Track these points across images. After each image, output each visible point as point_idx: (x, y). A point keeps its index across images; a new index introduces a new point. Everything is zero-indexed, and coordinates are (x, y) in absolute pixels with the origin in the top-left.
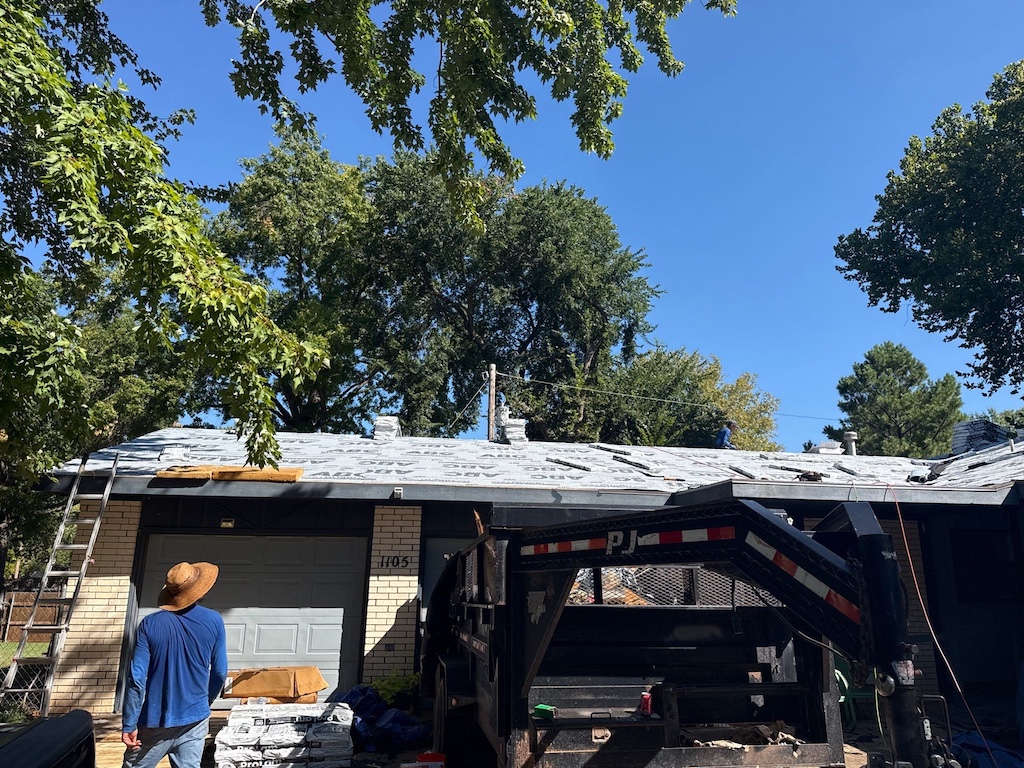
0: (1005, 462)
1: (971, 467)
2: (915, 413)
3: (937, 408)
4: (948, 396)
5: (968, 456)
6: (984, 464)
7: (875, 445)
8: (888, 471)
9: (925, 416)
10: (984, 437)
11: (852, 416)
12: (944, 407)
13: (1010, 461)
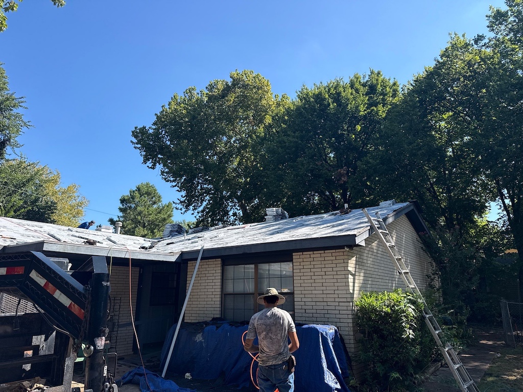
0: (181, 243)
1: (168, 244)
2: (153, 217)
3: (163, 217)
4: (168, 211)
5: (168, 239)
6: (173, 243)
7: (132, 230)
8: (132, 243)
9: (157, 219)
10: (177, 231)
11: (124, 215)
12: (166, 216)
13: (183, 243)
